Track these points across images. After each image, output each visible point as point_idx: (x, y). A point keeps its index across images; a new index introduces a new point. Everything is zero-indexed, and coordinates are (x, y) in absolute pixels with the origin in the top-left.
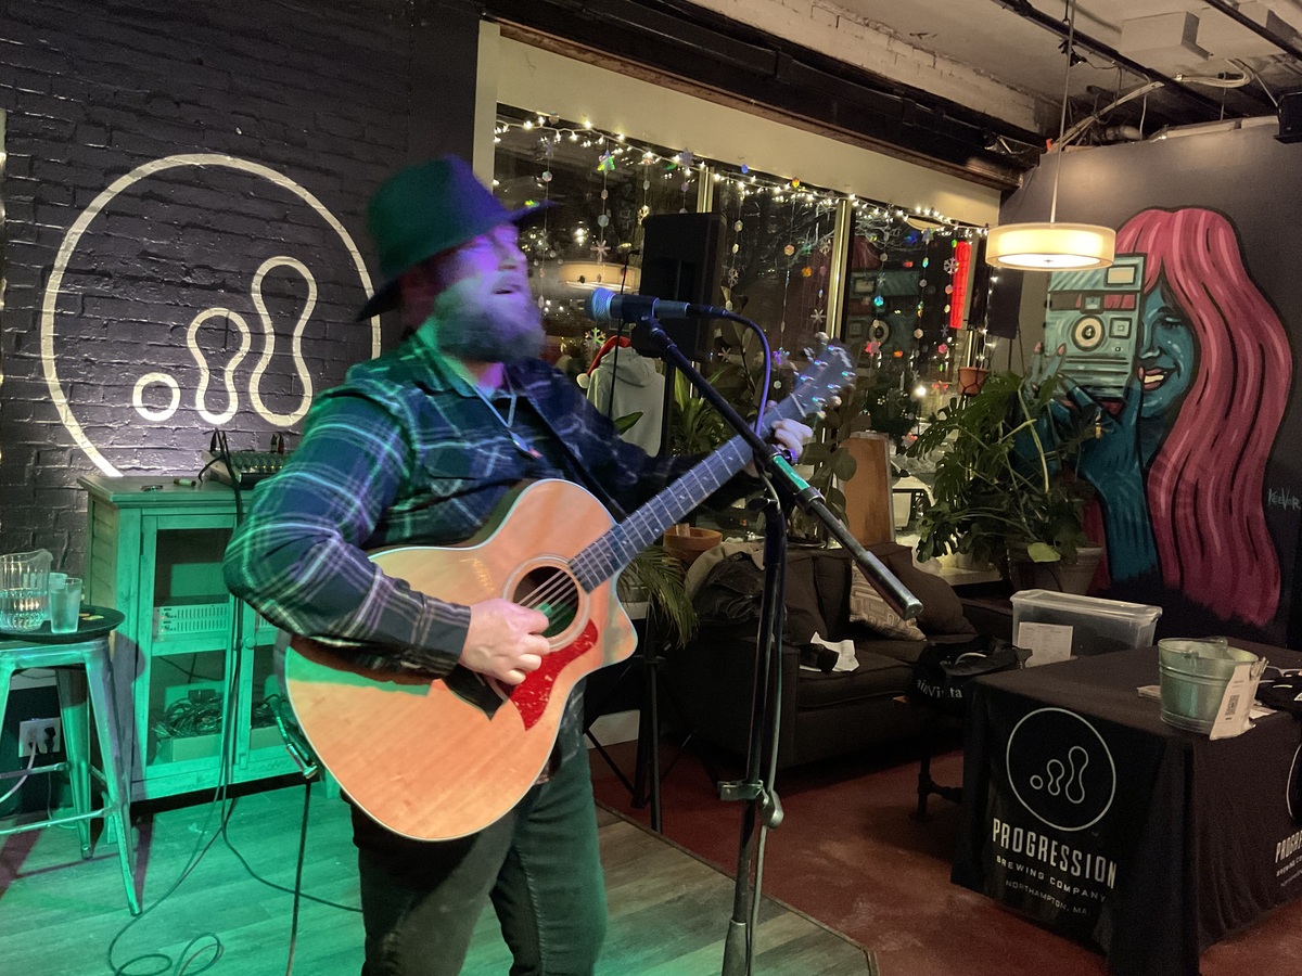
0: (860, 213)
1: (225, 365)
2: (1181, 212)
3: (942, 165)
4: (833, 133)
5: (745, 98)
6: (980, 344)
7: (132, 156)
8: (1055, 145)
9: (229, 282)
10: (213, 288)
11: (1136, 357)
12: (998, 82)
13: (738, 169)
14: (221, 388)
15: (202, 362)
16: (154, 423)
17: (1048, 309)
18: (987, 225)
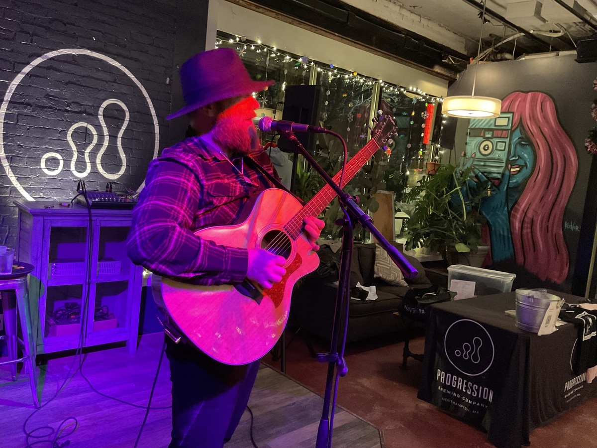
0: (384, 89)
1: (85, 150)
2: (530, 93)
3: (423, 68)
4: (373, 51)
5: (334, 33)
6: (436, 151)
7: (42, 48)
8: (474, 60)
9: (88, 110)
10: (80, 113)
11: (508, 160)
12: (449, 30)
13: (329, 66)
14: (83, 160)
15: (74, 148)
16: (51, 176)
17: (468, 137)
18: (442, 97)
